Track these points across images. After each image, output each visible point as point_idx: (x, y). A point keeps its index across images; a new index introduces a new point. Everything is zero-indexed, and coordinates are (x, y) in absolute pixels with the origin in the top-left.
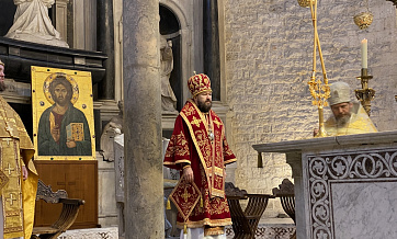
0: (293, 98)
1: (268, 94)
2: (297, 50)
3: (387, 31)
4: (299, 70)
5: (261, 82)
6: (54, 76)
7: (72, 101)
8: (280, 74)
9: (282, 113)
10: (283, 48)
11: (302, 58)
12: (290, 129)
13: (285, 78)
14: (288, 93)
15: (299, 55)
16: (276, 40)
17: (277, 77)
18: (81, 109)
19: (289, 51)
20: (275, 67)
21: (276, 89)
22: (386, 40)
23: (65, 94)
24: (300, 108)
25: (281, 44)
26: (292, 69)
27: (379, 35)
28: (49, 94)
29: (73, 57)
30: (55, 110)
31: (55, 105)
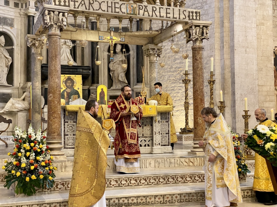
0: (177, 80)
1: (166, 79)
2: (178, 59)
3: (212, 50)
4: (179, 68)
5: (163, 74)
6: (67, 78)
7: (74, 87)
8: (171, 70)
9: (172, 87)
10: (173, 58)
11: (180, 63)
12: (175, 95)
13: (173, 72)
14: (174, 78)
15: (179, 61)
16: (170, 54)
17: (170, 71)
18: (77, 90)
19: (175, 59)
20: (170, 67)
21: (170, 77)
22: (211, 54)
23: (71, 84)
24: (179, 85)
25: (172, 56)
26: (176, 68)
27: (209, 52)
28: (64, 85)
29: (77, 69)
30: (67, 90)
31: (67, 89)
